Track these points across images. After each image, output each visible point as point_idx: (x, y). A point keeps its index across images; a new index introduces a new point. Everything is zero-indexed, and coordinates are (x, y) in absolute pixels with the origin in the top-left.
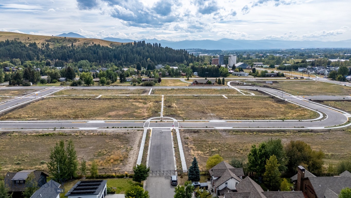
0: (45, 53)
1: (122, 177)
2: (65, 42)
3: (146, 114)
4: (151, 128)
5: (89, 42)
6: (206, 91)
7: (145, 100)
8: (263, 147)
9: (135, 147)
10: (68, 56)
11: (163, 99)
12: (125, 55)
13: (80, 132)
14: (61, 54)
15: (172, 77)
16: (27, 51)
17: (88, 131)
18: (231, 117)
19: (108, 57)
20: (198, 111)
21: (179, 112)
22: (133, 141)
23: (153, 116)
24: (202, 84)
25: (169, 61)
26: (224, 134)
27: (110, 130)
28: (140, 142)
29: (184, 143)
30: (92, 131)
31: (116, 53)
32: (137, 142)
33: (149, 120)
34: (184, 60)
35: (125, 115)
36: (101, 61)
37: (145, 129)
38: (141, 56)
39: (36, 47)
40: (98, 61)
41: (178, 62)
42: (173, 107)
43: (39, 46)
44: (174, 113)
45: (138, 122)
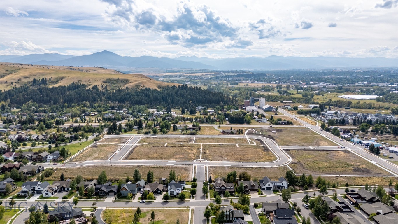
0: (106, 96)
1: (189, 181)
2: (118, 82)
3: (193, 157)
4: (196, 165)
5: (140, 84)
6: (229, 140)
7: (192, 147)
8: (231, 173)
9: (191, 172)
10: (125, 98)
11: (201, 147)
12: (171, 97)
13: (168, 166)
14: (120, 97)
15: (209, 123)
16: (92, 94)
17: (171, 166)
18: (233, 160)
19: (158, 99)
20: (219, 156)
21: (209, 156)
22: (190, 170)
23: (197, 159)
24: (227, 133)
25: (208, 103)
26: (226, 168)
27: (179, 166)
28: (192, 171)
29: (209, 172)
30: (173, 166)
31: (164, 96)
32: (191, 171)
33: (195, 161)
34: (220, 102)
35: (183, 158)
36: (152, 104)
37: (194, 165)
38: (184, 99)
39: (98, 90)
40: (150, 103)
41: (215, 103)
42: (206, 153)
43: (100, 88)
44: (206, 157)
45: (190, 162)
